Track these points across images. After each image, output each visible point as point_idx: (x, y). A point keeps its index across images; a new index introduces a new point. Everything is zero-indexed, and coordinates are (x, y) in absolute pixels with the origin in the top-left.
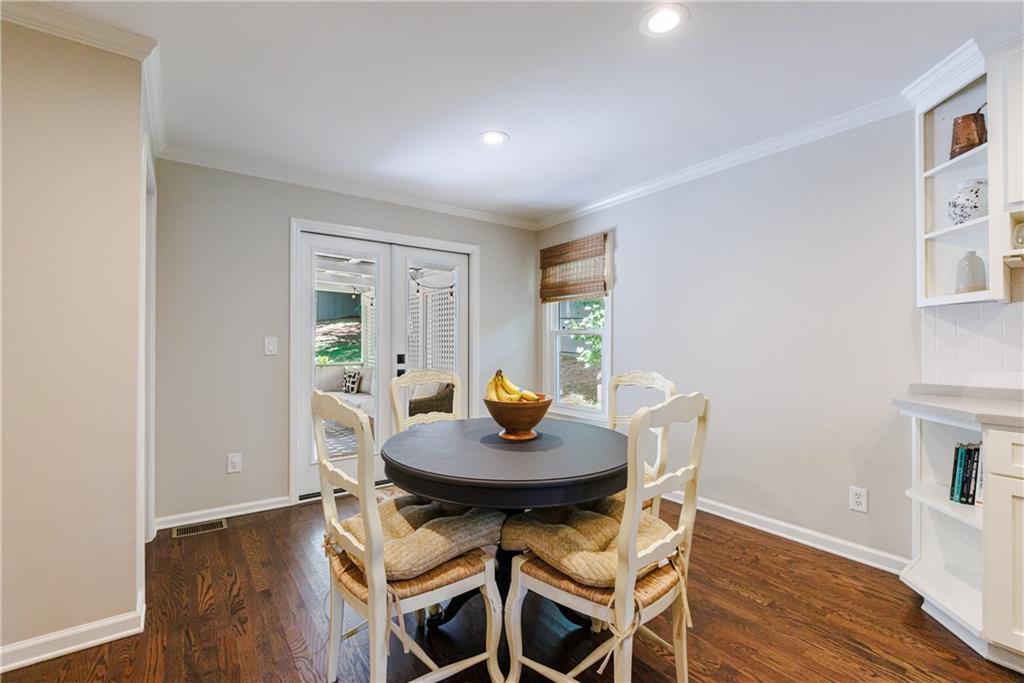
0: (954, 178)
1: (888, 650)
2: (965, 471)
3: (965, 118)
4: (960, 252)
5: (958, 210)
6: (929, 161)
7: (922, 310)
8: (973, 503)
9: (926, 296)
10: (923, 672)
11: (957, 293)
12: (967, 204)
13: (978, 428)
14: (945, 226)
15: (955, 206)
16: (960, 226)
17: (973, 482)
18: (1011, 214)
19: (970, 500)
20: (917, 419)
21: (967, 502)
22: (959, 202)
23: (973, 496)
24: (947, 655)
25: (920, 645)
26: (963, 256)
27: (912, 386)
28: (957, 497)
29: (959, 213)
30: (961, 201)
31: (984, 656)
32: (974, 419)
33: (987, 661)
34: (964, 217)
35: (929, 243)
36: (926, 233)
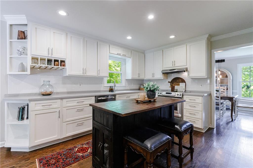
0: (19, 44)
1: (7, 166)
2: (22, 113)
3: (21, 31)
4: (20, 62)
5: (20, 52)
6: (11, 37)
7: (8, 75)
8: (24, 120)
9: (10, 72)
10: (18, 164)
11: (18, 72)
12: (22, 51)
13: (28, 102)
14: (15, 55)
15: (19, 51)
16: (19, 56)
17: (24, 114)
18: (32, 57)
19: (23, 119)
20: (7, 103)
21: (23, 120)
22: (20, 50)
23: (24, 118)
24: (21, 156)
25: (14, 159)
26: (20, 63)
27: (5, 95)
28: (20, 119)
29: (20, 53)
30: (21, 50)
31: (28, 151)
32: (28, 100)
33: (29, 152)
34: (21, 54)
35: (11, 58)
36: (10, 55)
